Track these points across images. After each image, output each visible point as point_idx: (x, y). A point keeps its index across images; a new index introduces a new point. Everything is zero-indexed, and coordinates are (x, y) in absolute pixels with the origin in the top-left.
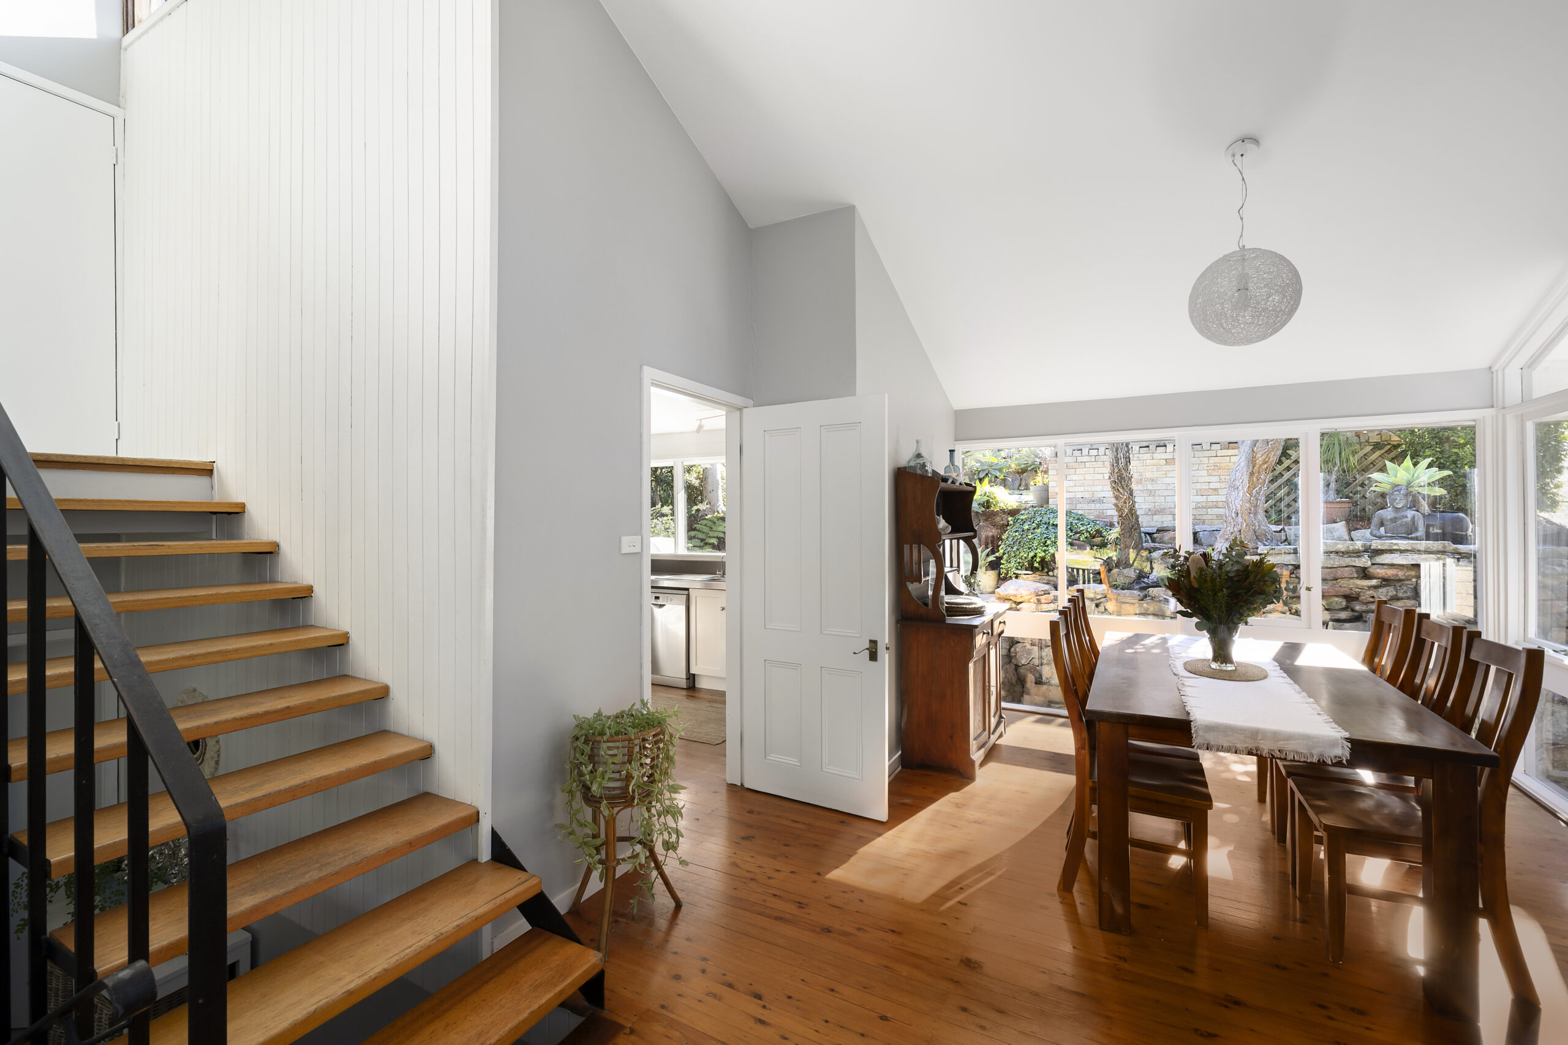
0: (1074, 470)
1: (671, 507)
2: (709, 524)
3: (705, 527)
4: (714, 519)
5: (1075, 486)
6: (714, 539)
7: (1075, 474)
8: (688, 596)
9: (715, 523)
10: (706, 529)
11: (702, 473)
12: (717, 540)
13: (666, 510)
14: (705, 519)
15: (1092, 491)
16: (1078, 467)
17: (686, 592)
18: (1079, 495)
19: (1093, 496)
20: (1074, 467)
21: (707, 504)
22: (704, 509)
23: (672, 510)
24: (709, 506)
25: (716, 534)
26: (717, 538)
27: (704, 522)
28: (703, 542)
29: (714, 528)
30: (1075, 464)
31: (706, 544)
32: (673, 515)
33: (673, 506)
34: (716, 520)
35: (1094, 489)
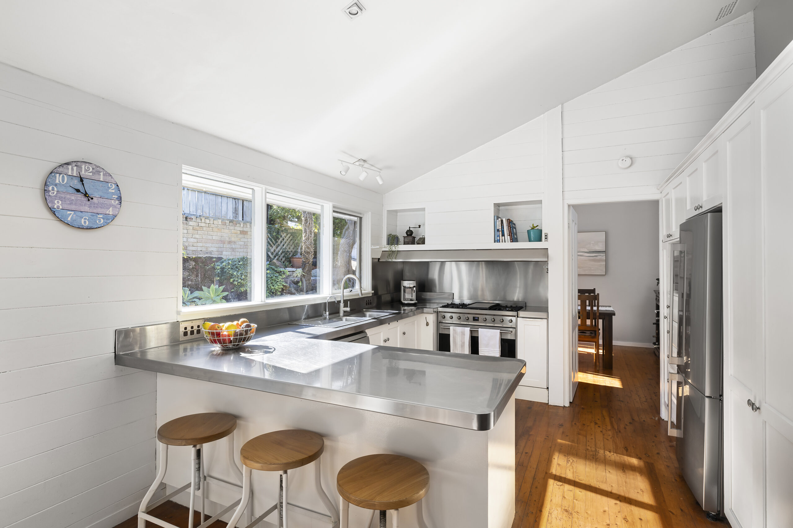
0: (197, 231)
5: (197, 242)
7: (197, 234)
15: (206, 247)
16: (199, 229)
18: (199, 249)
19: (207, 250)
20: (197, 229)
30: (198, 227)
35: (208, 245)
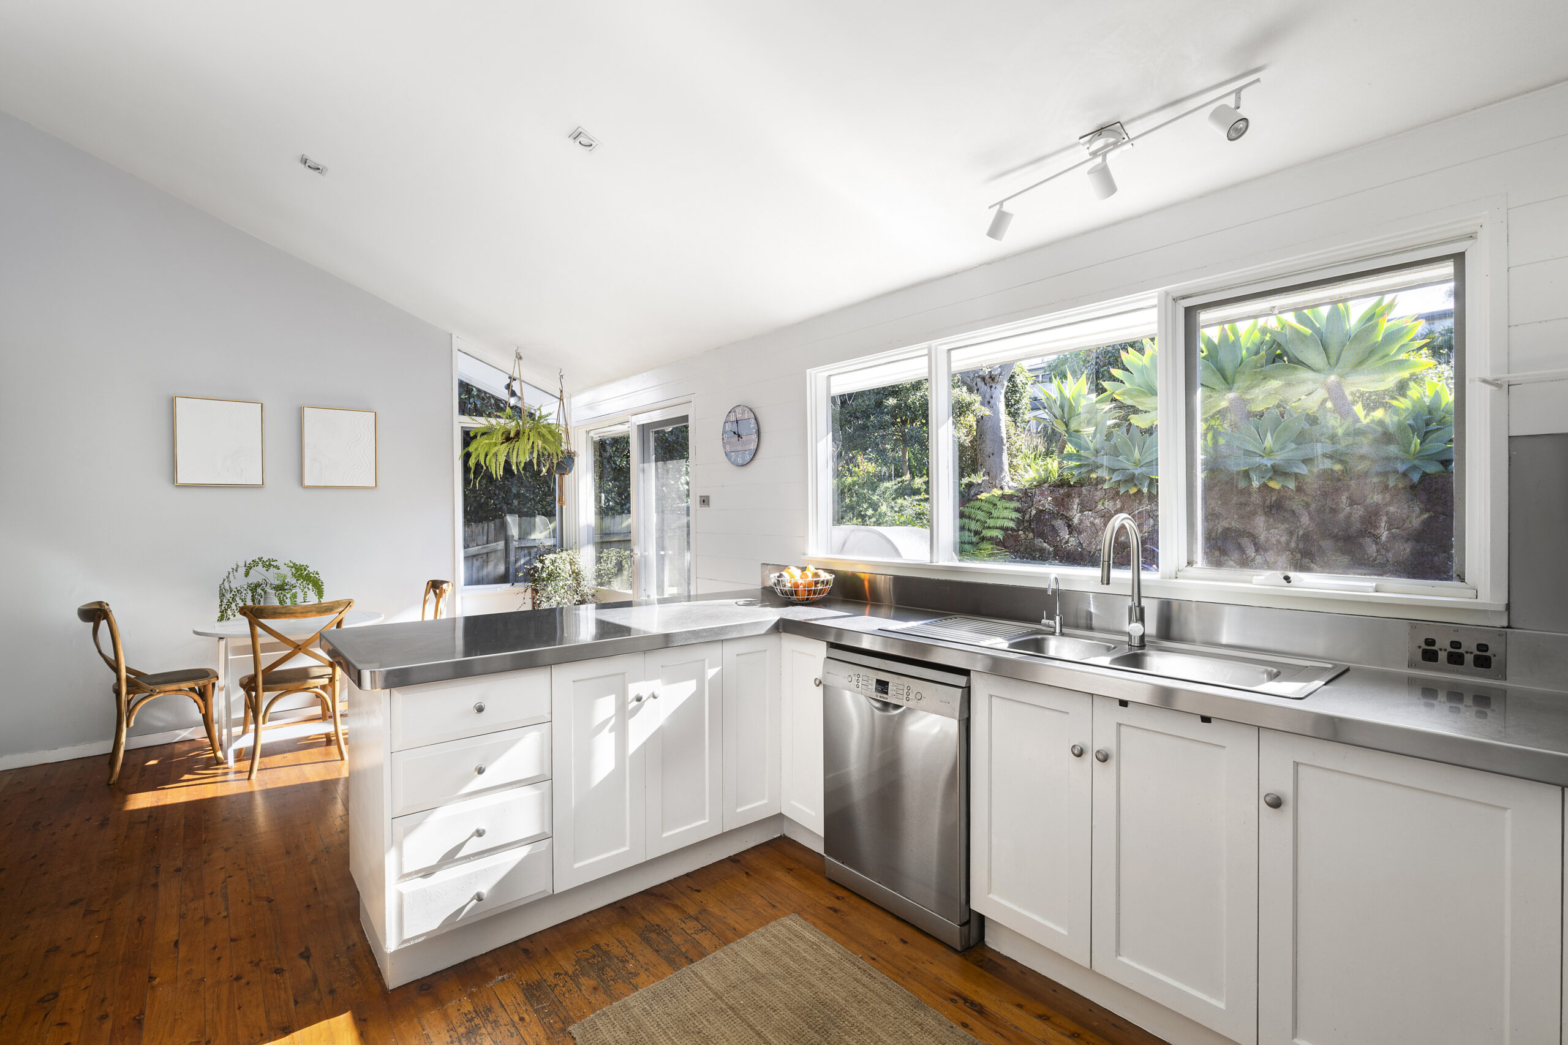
1: (925, 478)
2: (986, 506)
3: (979, 512)
4: (993, 498)
6: (998, 530)
8: (967, 690)
9: (995, 505)
10: (981, 515)
11: (975, 427)
12: (1002, 532)
13: (918, 482)
14: (978, 499)
17: (961, 680)
21: (984, 476)
22: (980, 482)
23: (927, 483)
24: (986, 478)
25: (999, 523)
26: (1001, 528)
27: (978, 503)
28: (977, 537)
29: (995, 513)
31: (983, 539)
32: (927, 491)
33: (928, 477)
34: (996, 501)
